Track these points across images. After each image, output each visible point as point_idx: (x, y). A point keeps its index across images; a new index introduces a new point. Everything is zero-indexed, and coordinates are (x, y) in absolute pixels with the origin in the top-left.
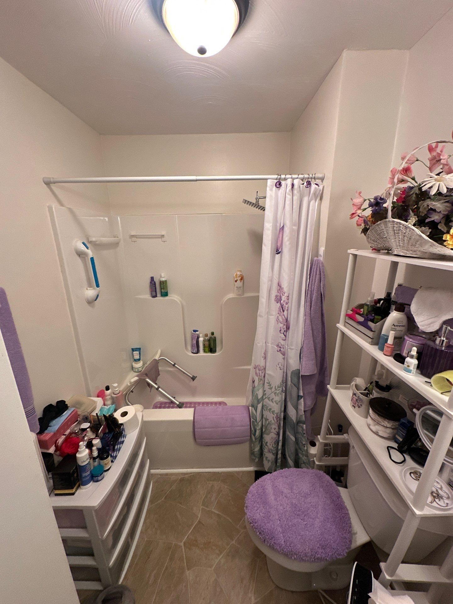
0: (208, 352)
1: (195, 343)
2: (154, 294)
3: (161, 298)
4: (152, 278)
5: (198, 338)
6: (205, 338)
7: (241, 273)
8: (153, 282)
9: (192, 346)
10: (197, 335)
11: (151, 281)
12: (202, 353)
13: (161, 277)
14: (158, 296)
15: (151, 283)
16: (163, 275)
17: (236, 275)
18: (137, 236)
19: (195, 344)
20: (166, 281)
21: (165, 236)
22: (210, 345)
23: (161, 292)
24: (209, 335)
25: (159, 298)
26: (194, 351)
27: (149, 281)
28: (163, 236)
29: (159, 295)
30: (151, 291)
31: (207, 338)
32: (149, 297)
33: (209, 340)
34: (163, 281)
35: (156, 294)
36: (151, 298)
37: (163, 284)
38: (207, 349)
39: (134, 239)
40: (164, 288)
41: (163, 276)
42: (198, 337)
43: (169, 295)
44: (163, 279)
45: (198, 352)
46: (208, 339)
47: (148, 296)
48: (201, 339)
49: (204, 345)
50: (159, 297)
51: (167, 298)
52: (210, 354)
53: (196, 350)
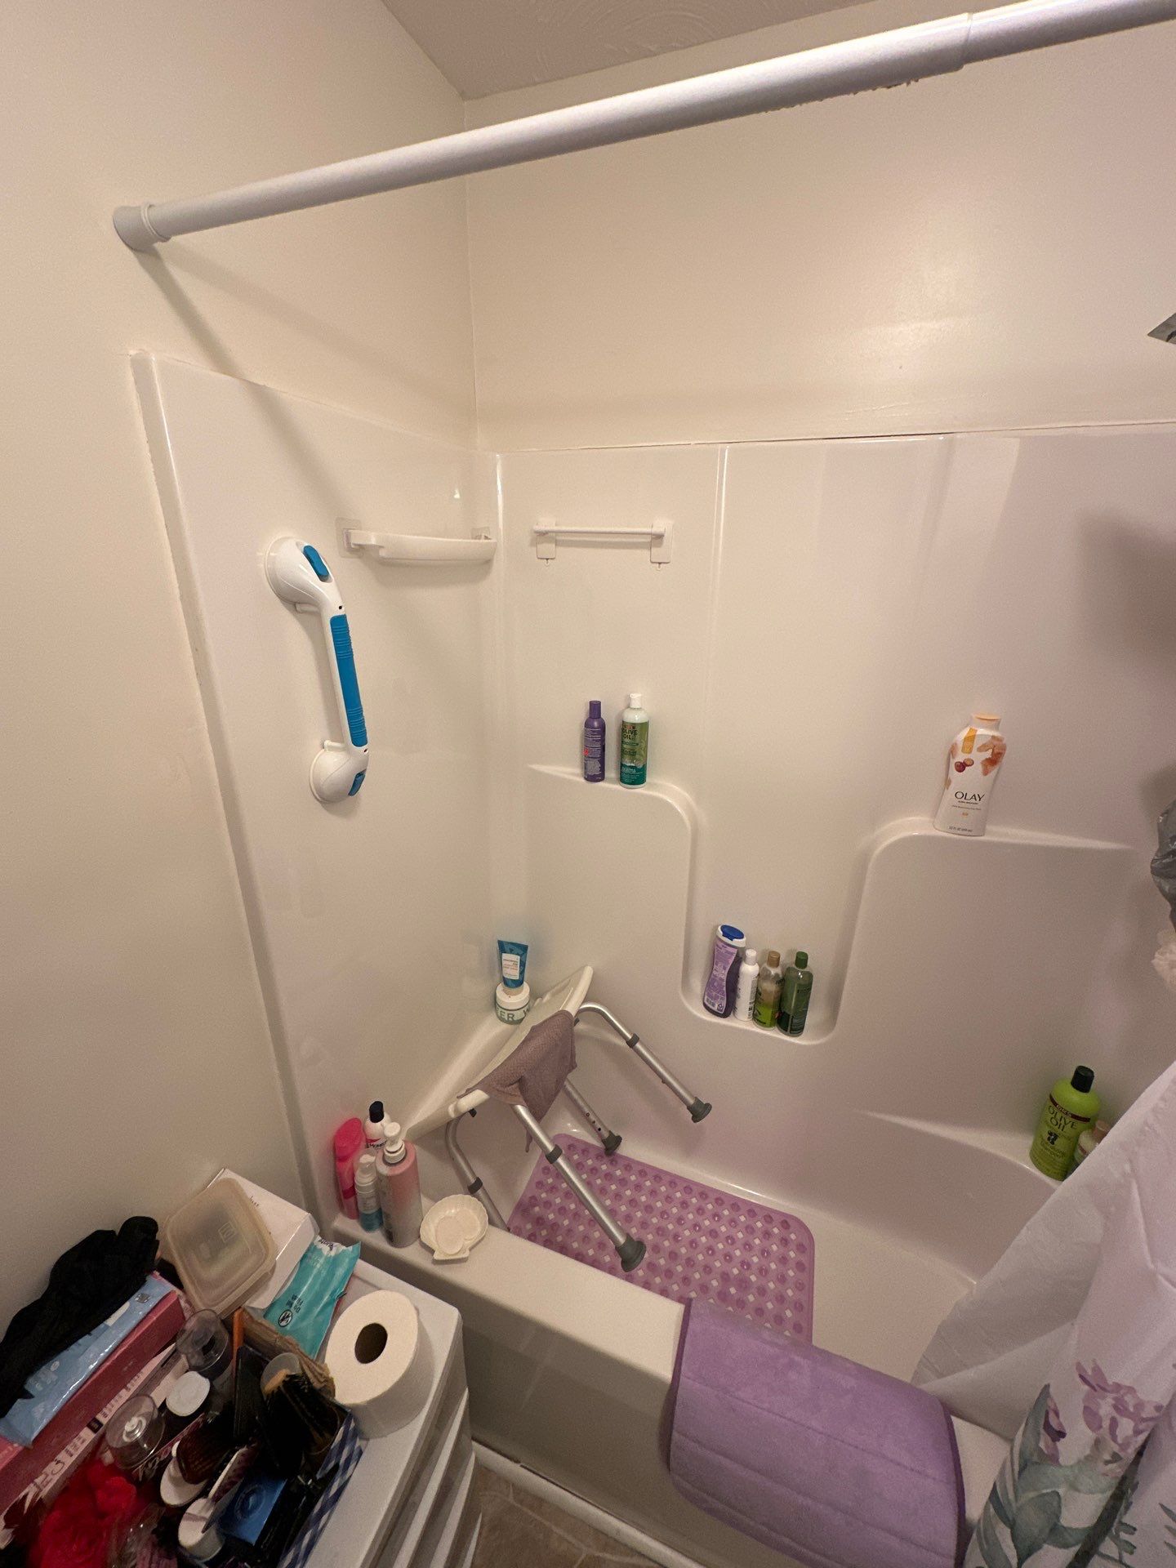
0: (770, 1026)
1: (724, 977)
2: (595, 767)
3: (619, 787)
4: (595, 708)
5: (739, 959)
6: (765, 970)
7: (996, 734)
8: (596, 724)
9: (710, 984)
10: (735, 951)
11: (590, 717)
12: (742, 1021)
13: (628, 707)
14: (606, 775)
15: (587, 725)
16: (636, 699)
17: (970, 739)
18: (560, 538)
19: (722, 980)
20: (645, 726)
21: (665, 540)
22: (781, 999)
23: (622, 765)
24: (787, 959)
25: (611, 786)
26: (713, 1005)
27: (582, 714)
28: (658, 538)
29: (611, 772)
30: (587, 755)
31: (773, 971)
32: (577, 775)
33: (782, 982)
34: (634, 726)
35: (602, 769)
36: (582, 780)
37: (634, 736)
38: (767, 1013)
39: (547, 548)
40: (633, 754)
41: (635, 704)
42: (737, 956)
43: (648, 779)
44: (635, 717)
45: (729, 1010)
46: (777, 975)
47: (570, 771)
48: (749, 970)
49: (758, 995)
50: (611, 781)
51: (639, 790)
52: (775, 1033)
53: (724, 1003)
